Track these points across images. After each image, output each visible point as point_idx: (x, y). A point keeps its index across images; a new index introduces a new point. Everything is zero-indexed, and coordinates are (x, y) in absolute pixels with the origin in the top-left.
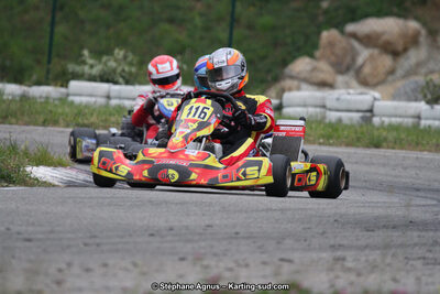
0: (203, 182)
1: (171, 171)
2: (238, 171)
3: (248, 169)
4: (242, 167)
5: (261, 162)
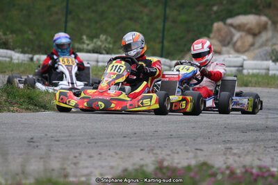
0: (118, 108)
1: (100, 103)
2: (138, 102)
3: (144, 101)
4: (141, 99)
5: (152, 96)
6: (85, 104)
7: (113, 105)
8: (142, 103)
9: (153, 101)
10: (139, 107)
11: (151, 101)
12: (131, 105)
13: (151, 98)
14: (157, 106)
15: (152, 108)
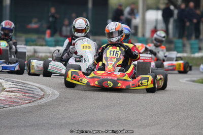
0: (124, 87)
1: (109, 82)
2: (139, 82)
3: (143, 81)
4: (141, 80)
5: (148, 78)
6: (97, 83)
7: (119, 85)
8: (142, 84)
9: (150, 82)
10: (139, 86)
11: (148, 82)
12: (133, 85)
14: (152, 86)
15: (149, 87)
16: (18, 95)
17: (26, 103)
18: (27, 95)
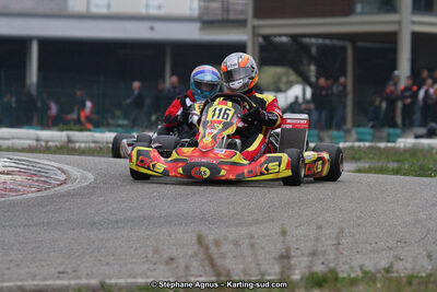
0: (231, 177)
1: (203, 169)
2: (262, 165)
3: (270, 165)
4: (265, 162)
5: (281, 157)
6: (180, 170)
7: (223, 172)
8: (267, 169)
9: (283, 166)
10: (262, 174)
11: (279, 165)
12: (250, 172)
13: (279, 160)
14: (289, 173)
15: (281, 175)
16: (18, 178)
17: (32, 192)
18: (35, 178)
